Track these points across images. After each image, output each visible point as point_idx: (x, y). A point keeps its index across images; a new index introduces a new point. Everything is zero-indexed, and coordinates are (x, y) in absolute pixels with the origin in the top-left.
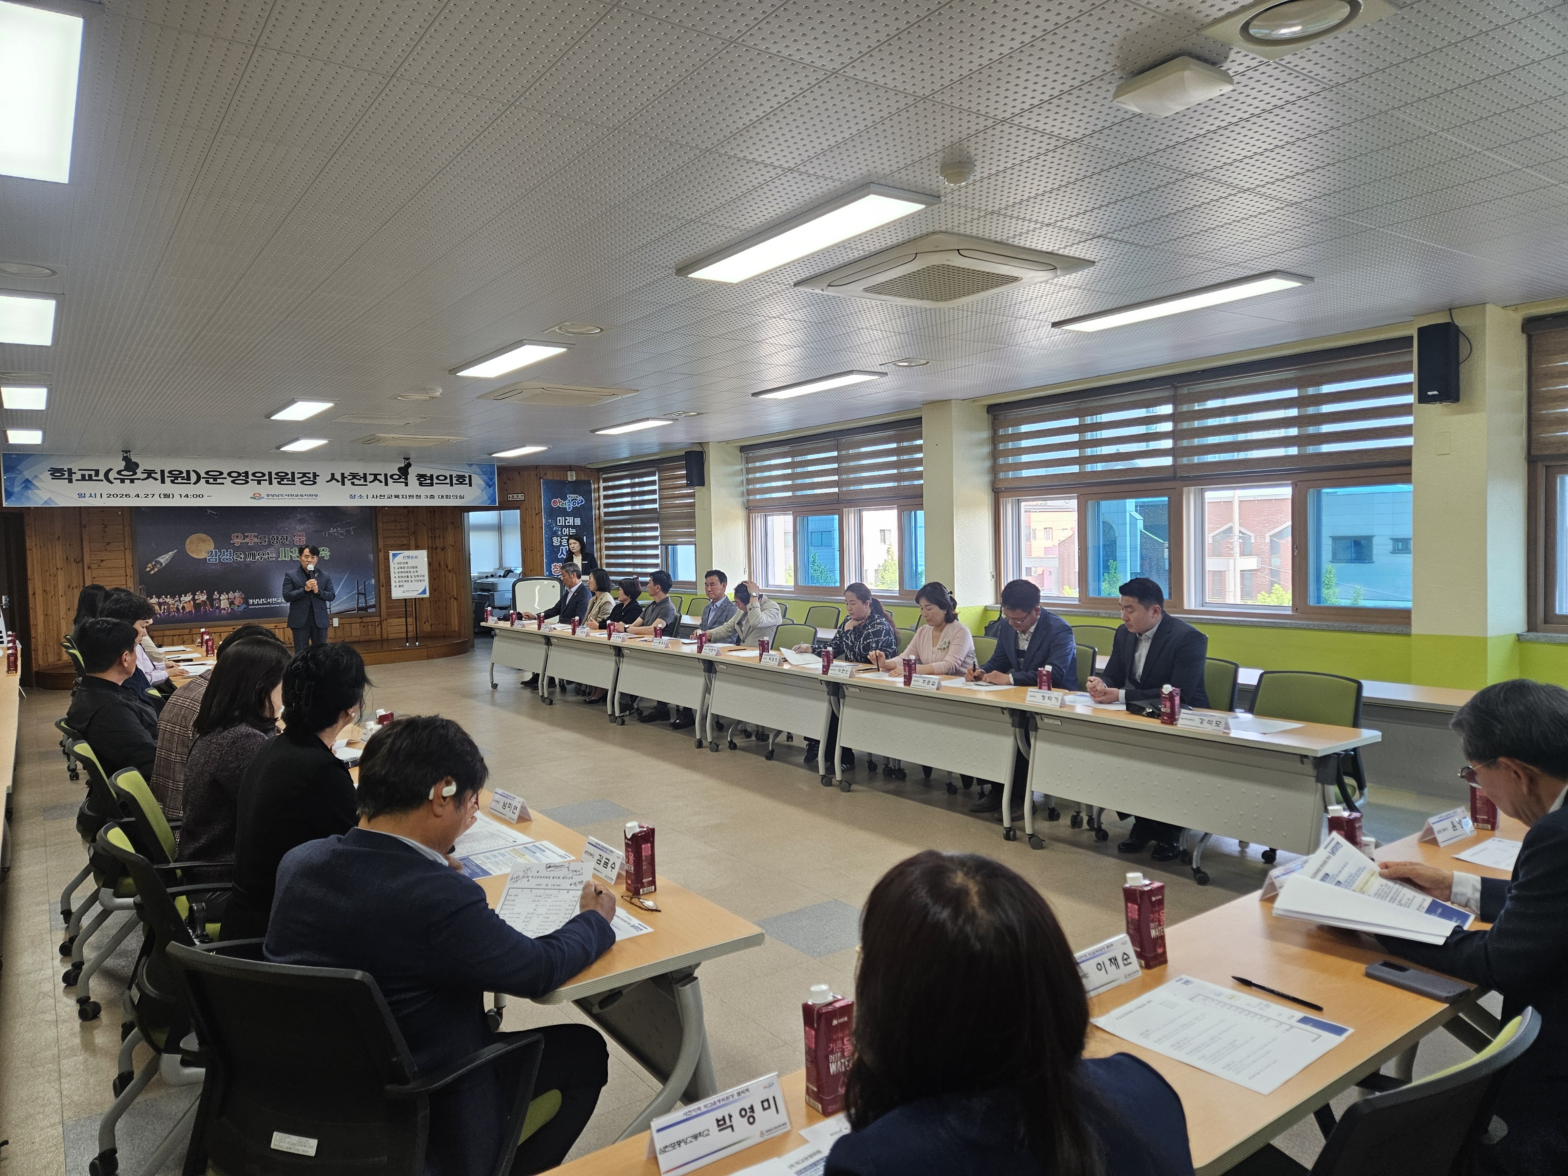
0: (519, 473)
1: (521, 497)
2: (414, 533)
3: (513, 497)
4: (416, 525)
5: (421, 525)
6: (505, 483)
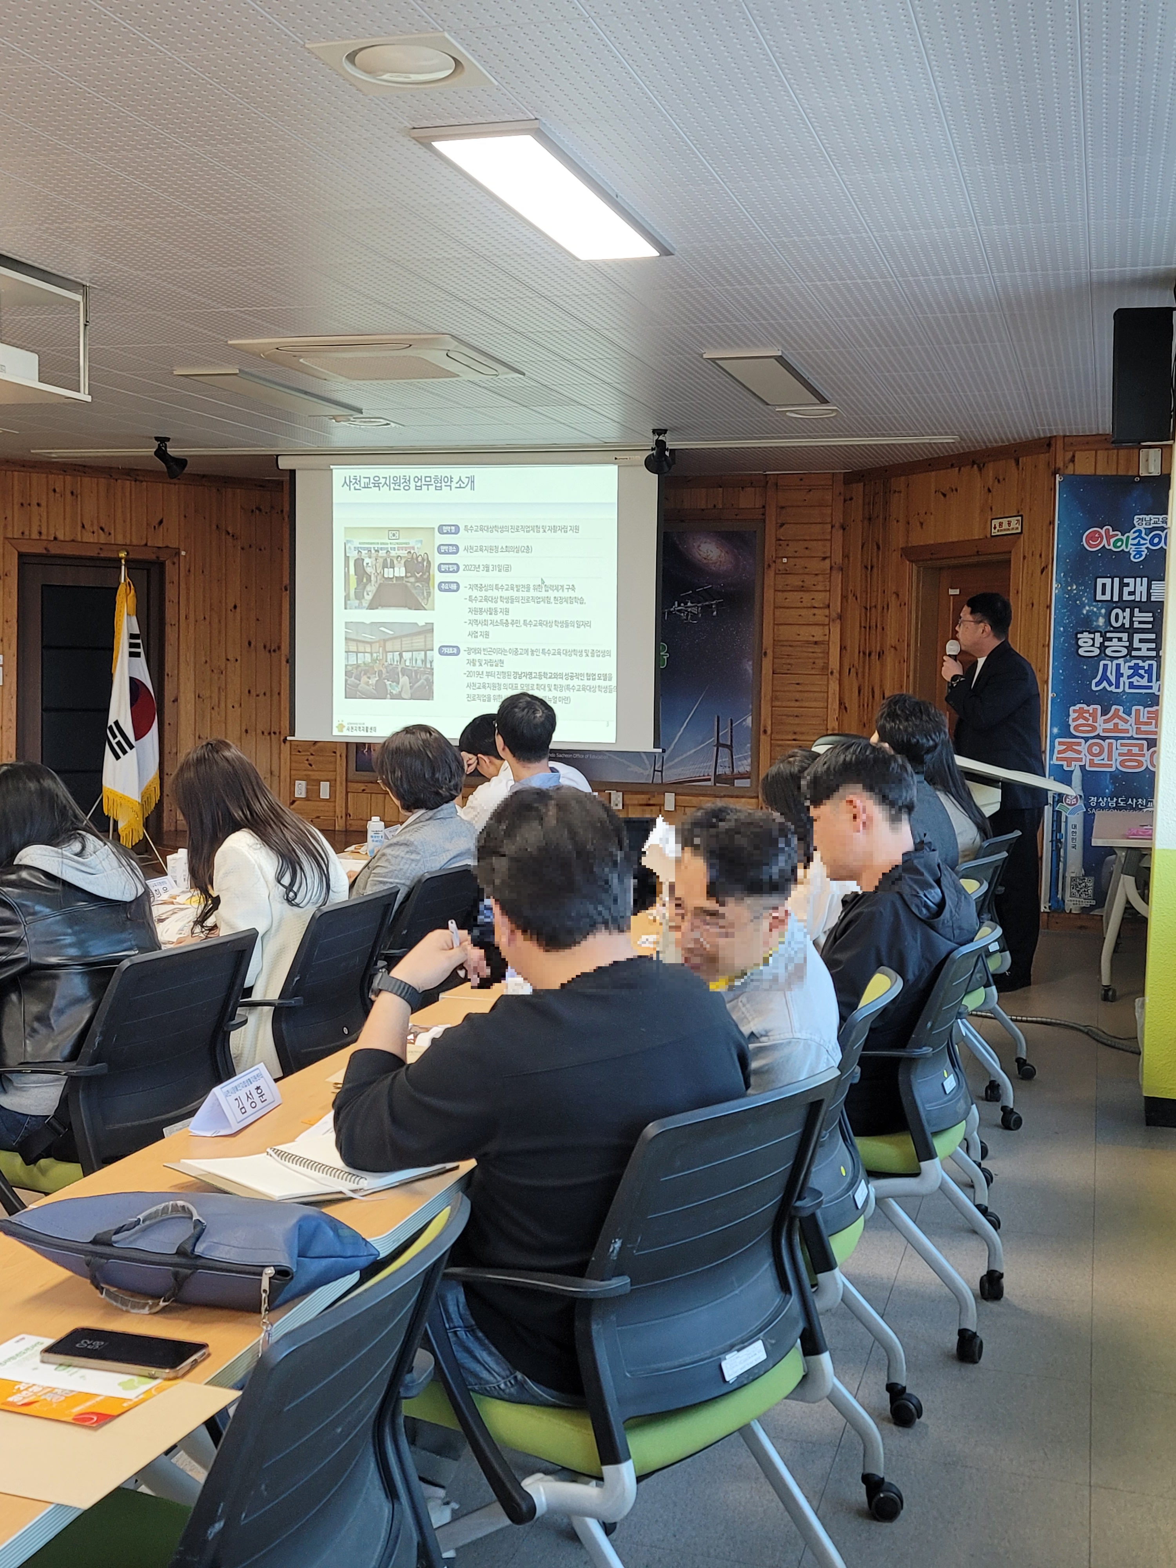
1: (1014, 525)
2: (840, 617)
3: (1001, 524)
4: (844, 597)
5: (850, 596)
6: (989, 491)
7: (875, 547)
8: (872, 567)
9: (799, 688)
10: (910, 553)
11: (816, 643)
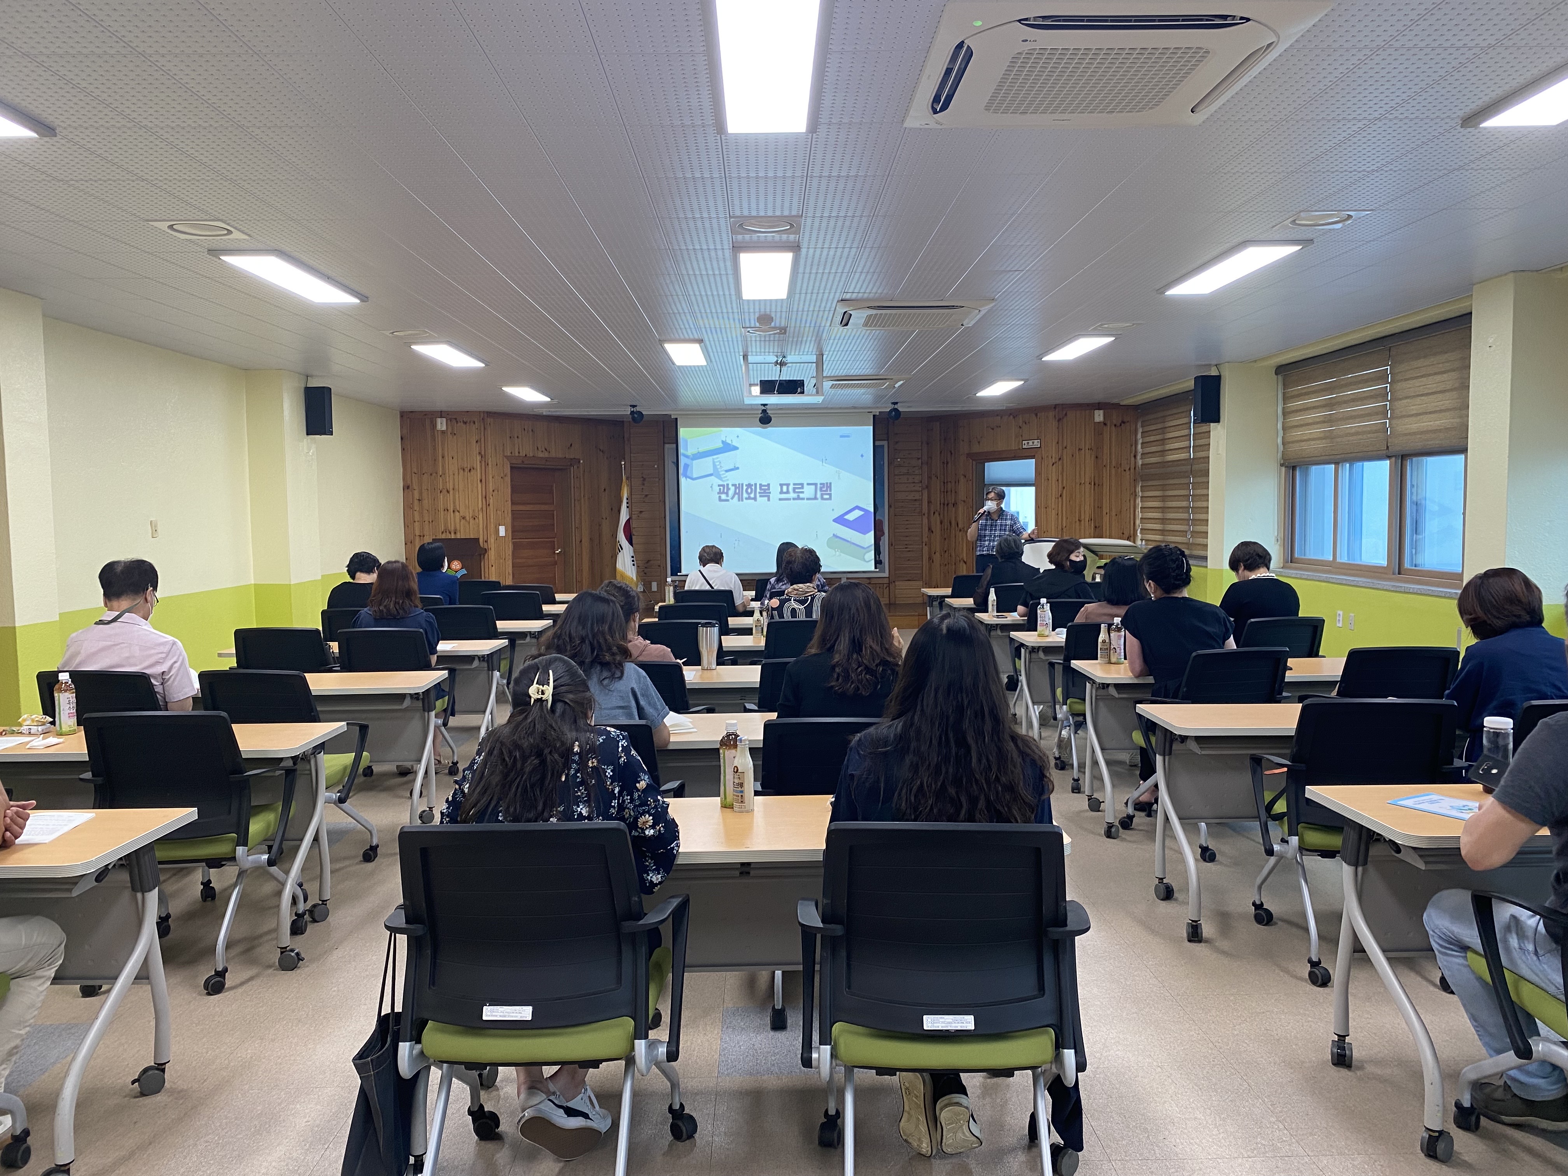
0: (1036, 415)
1: (1037, 443)
2: (927, 487)
3: (1028, 443)
4: (930, 478)
5: (934, 478)
6: (1020, 427)
7: (949, 454)
8: (947, 463)
9: (907, 522)
10: (970, 455)
11: (916, 500)
